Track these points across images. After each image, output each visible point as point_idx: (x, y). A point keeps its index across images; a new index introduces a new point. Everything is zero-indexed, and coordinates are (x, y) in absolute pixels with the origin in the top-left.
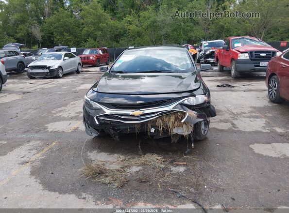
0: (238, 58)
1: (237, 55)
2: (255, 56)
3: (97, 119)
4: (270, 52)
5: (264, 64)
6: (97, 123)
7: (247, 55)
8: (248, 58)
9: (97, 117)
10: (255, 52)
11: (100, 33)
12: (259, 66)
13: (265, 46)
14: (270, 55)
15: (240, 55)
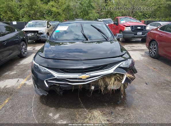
0: (125, 30)
1: (124, 28)
2: (135, 29)
3: (47, 82)
4: (143, 26)
5: (140, 33)
6: (47, 86)
7: (129, 28)
8: (130, 30)
9: (46, 81)
10: (135, 26)
11: (33, 12)
12: (137, 35)
13: (138, 23)
14: (143, 28)
15: (126, 28)
